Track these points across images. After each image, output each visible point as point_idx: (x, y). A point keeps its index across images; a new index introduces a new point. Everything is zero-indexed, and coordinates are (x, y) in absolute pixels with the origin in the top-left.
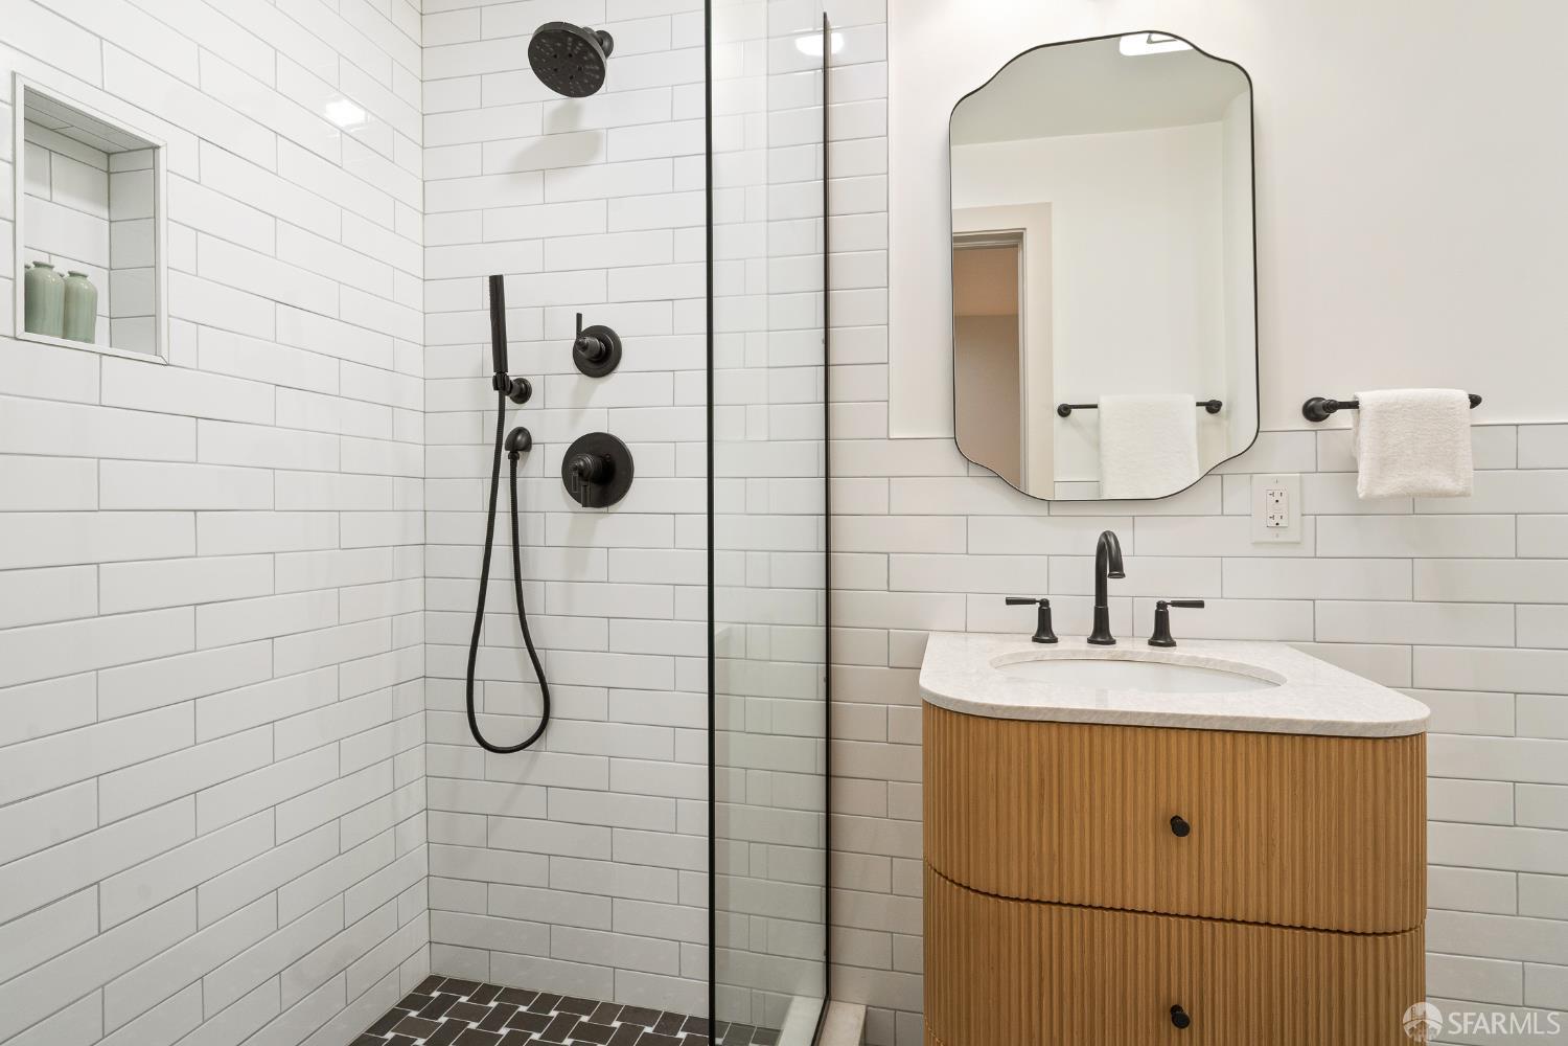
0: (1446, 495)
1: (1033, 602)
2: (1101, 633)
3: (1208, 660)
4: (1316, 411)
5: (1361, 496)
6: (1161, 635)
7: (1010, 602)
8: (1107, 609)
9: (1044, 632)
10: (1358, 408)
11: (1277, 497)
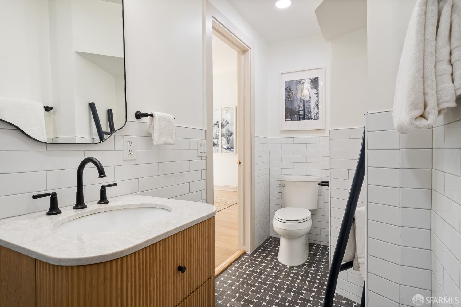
0: (171, 144)
1: (47, 195)
2: (80, 204)
3: (129, 205)
4: (139, 116)
5: (155, 144)
6: (103, 200)
7: (35, 197)
8: (82, 193)
9: (54, 209)
10: (153, 116)
11: (130, 144)
